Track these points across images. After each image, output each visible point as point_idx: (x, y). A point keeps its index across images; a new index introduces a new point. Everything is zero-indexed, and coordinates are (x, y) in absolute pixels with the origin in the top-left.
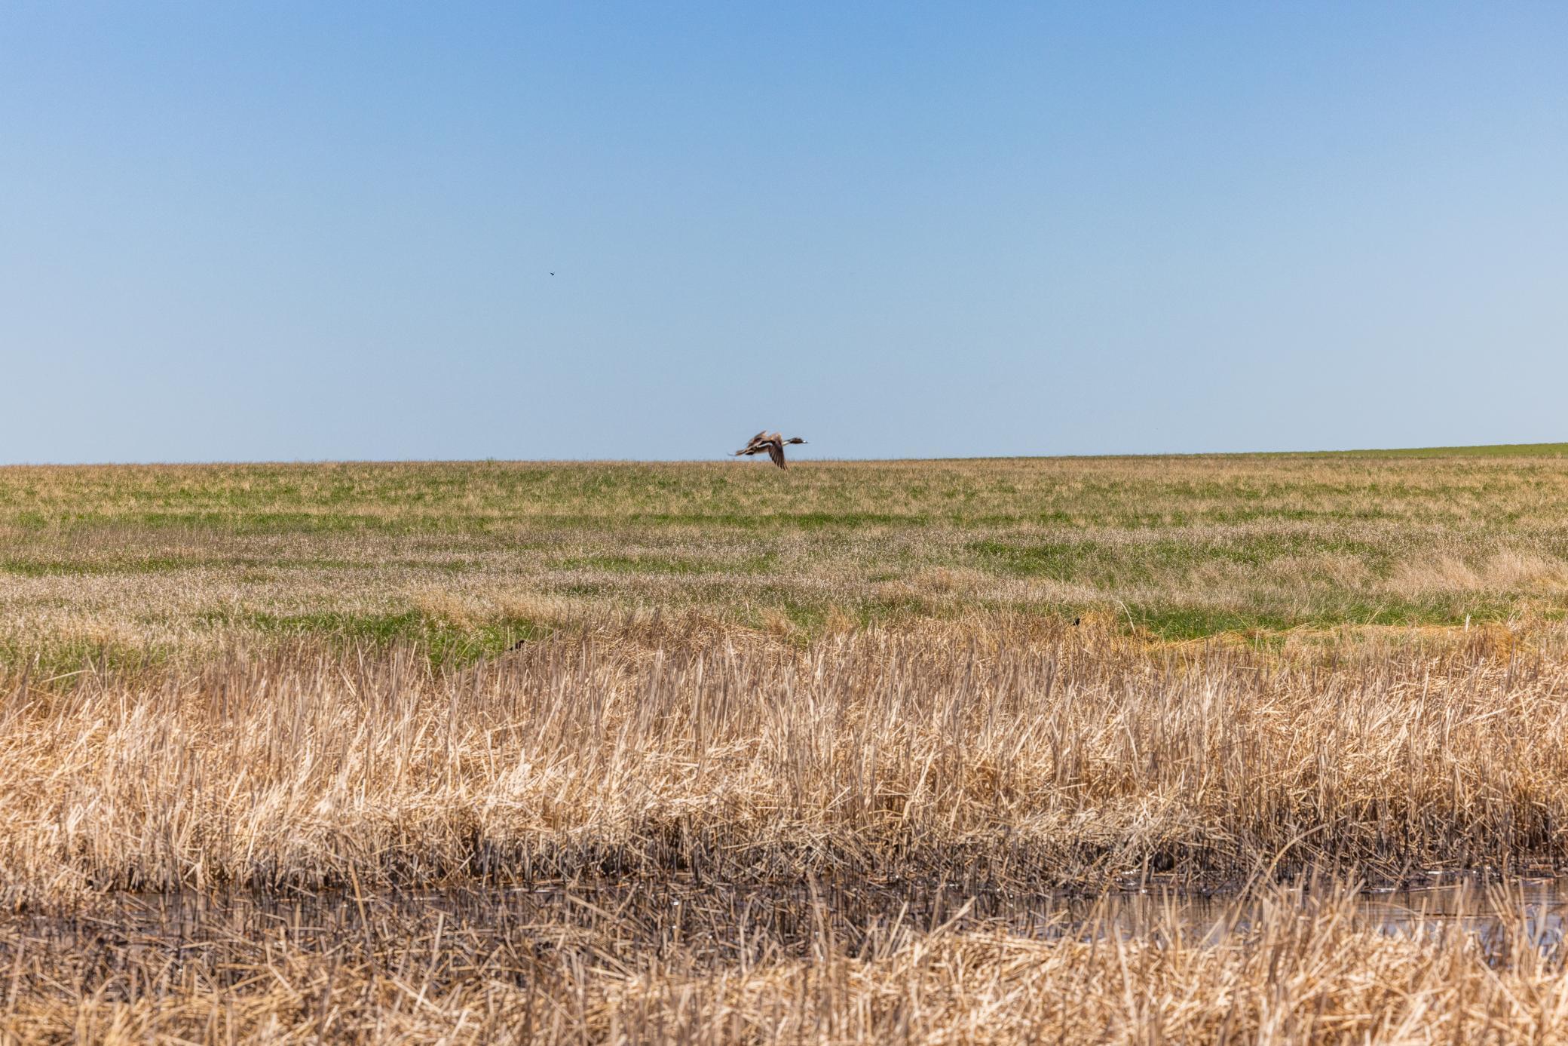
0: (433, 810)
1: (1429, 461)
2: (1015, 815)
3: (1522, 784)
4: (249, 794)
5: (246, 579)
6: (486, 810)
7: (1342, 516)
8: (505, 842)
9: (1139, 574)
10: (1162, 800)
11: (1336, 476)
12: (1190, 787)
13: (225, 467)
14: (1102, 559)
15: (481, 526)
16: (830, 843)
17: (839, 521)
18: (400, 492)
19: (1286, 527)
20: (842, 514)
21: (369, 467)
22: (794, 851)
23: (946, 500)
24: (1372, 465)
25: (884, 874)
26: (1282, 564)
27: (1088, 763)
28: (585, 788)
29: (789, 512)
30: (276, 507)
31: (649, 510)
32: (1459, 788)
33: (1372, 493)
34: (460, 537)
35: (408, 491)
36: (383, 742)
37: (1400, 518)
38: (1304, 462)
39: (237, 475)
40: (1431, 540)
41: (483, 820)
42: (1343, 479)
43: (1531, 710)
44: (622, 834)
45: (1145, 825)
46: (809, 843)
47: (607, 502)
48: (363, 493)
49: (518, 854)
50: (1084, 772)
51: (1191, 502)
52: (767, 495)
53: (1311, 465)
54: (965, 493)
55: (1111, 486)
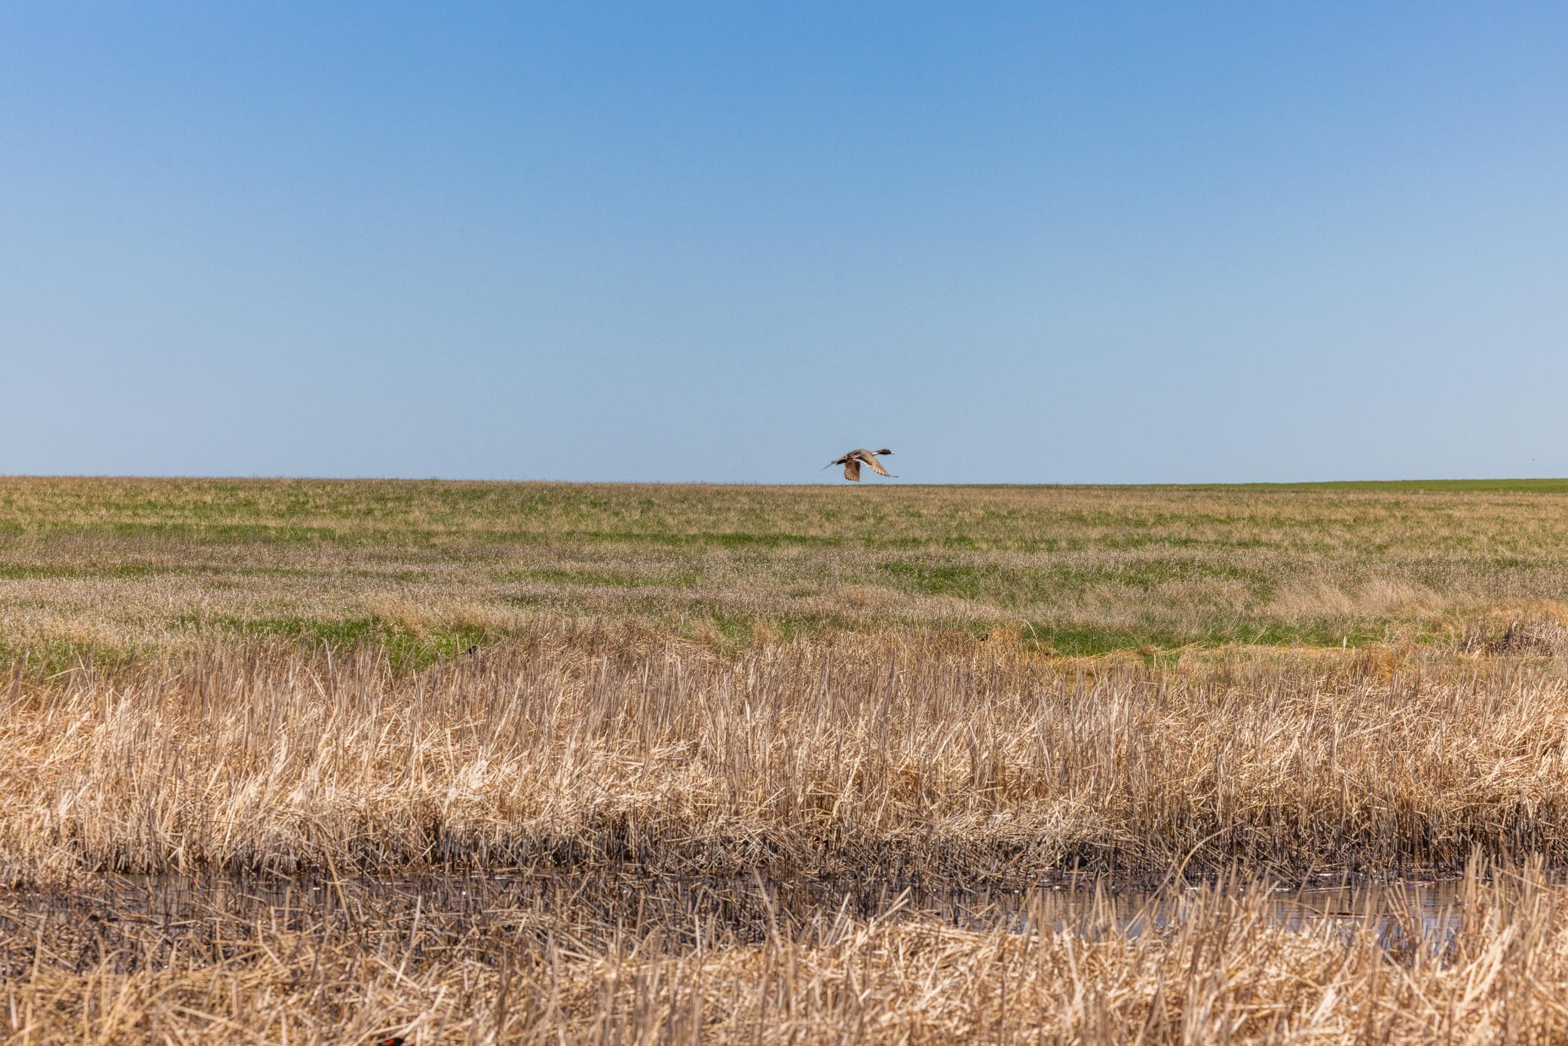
0: (398, 802)
1: (1302, 494)
2: (936, 816)
3: (1405, 794)
4: (226, 784)
5: (213, 585)
6: (447, 803)
7: (1224, 544)
8: (464, 832)
9: (1039, 594)
10: (1072, 804)
11: (1217, 507)
12: (1099, 792)
13: (188, 482)
14: (1004, 580)
15: (428, 539)
16: (765, 838)
17: (760, 541)
18: (350, 507)
19: (1173, 553)
20: (762, 534)
21: (322, 483)
22: (732, 845)
23: (857, 523)
24: (1249, 498)
25: (816, 868)
26: (1172, 588)
27: (1004, 768)
28: (539, 784)
29: (712, 531)
30: (237, 519)
31: (582, 527)
32: (1346, 797)
33: (1251, 523)
34: (408, 550)
35: (359, 506)
36: (351, 738)
37: (1278, 547)
38: (1186, 493)
39: (199, 488)
40: (1306, 568)
41: (444, 811)
42: (1224, 510)
43: (1411, 726)
44: (573, 827)
45: (1057, 827)
46: (746, 838)
47: (543, 519)
48: (317, 507)
49: (476, 843)
50: (1000, 777)
51: (1084, 528)
52: (692, 516)
53: (1193, 497)
54: (875, 517)
55: (1010, 513)
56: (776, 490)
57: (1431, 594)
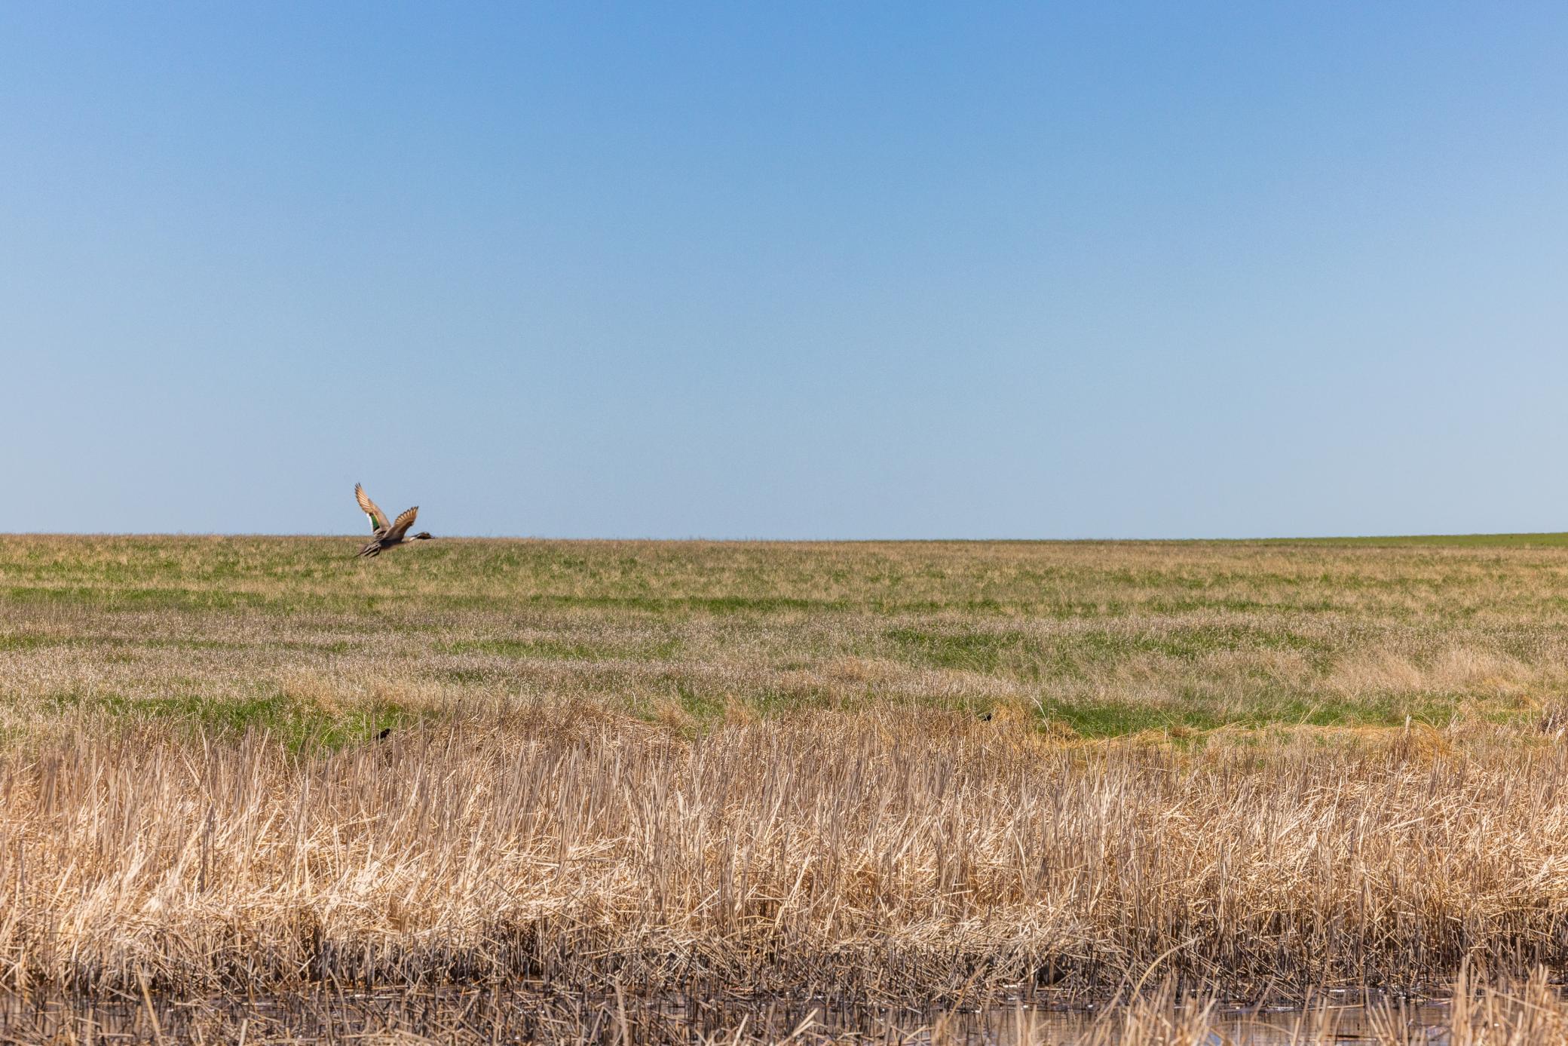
0: (271, 909)
1: (1389, 550)
2: (895, 923)
3: (1436, 896)
4: (77, 890)
5: (109, 659)
6: (328, 909)
7: (1288, 608)
8: (347, 944)
9: (1065, 666)
10: (1051, 909)
11: (1288, 565)
12: (1082, 896)
13: (103, 539)
14: (1027, 649)
15: (370, 605)
16: (694, 950)
17: (753, 606)
18: (287, 568)
19: (1225, 619)
20: (757, 597)
21: (256, 541)
22: (656, 958)
23: (870, 585)
24: (1327, 554)
25: (751, 985)
26: (1220, 658)
27: (975, 869)
28: (438, 888)
29: (700, 595)
30: (156, 583)
31: (552, 591)
32: (1368, 900)
33: (1324, 583)
34: (345, 618)
35: (297, 567)
36: (225, 836)
37: (1349, 611)
38: (1258, 549)
39: (115, 547)
40: (1378, 635)
41: (324, 921)
42: (1294, 568)
43: (1452, 818)
44: (473, 938)
45: (1031, 936)
46: (673, 950)
47: (508, 582)
48: (248, 568)
49: (360, 958)
50: (970, 878)
51: (1130, 590)
52: (679, 577)
53: (1263, 553)
54: (891, 578)
55: (1047, 573)
56: (779, 546)
57: (1517, 664)
